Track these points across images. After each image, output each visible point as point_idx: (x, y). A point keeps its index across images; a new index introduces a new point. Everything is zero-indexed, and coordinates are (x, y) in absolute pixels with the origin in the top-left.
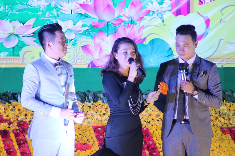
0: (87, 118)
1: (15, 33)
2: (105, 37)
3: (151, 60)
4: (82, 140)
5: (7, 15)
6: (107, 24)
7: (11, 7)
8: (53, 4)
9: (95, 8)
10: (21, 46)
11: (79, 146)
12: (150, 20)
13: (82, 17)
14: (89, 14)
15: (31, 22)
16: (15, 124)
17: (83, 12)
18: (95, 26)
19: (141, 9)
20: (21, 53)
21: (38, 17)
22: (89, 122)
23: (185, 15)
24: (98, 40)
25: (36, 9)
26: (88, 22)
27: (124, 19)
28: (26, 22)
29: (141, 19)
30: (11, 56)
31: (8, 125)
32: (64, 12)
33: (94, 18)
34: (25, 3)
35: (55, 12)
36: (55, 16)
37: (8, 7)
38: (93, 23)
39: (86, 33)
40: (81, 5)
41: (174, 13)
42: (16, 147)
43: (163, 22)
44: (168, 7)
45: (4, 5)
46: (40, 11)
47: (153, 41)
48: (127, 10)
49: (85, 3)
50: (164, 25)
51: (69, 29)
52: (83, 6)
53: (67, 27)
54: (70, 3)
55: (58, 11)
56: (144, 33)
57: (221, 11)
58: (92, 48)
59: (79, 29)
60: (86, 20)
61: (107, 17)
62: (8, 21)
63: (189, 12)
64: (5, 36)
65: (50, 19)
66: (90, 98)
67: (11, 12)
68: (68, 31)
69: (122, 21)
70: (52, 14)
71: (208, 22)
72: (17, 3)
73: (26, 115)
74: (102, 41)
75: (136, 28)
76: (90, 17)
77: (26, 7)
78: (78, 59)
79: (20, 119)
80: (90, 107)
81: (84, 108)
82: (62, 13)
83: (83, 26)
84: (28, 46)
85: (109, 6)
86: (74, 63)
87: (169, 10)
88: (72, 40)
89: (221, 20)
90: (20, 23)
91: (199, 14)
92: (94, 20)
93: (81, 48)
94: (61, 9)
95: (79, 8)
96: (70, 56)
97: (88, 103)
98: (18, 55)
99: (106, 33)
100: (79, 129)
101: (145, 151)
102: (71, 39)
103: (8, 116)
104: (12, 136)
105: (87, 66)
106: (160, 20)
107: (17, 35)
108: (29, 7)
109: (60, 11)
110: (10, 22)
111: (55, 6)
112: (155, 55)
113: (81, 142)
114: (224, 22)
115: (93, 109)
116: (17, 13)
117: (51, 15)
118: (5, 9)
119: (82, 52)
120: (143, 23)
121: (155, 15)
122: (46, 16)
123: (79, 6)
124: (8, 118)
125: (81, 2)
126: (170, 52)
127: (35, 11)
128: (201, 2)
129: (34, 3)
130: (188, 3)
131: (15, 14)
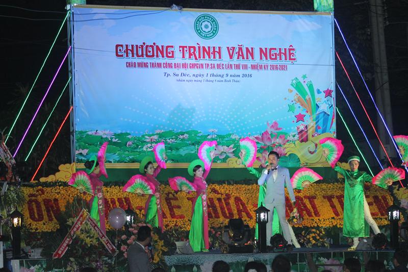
5: (221, 143)
6: (268, 147)
9: (262, 139)
10: (227, 157)
11: (255, 206)
12: (289, 145)
14: (260, 142)
15: (232, 146)
16: (224, 195)
17: (257, 141)
18: (262, 148)
19: (285, 139)
20: (227, 161)
21: (235, 144)
24: (264, 154)
27: (276, 144)
28: (229, 146)
29: (285, 144)
30: (222, 162)
31: (221, 196)
33: (262, 144)
34: (229, 137)
37: (221, 139)
38: (261, 146)
39: (259, 151)
40: (255, 138)
41: (300, 141)
42: (225, 206)
44: (298, 138)
46: (236, 141)
47: (290, 155)
48: (278, 140)
49: (258, 136)
50: (296, 147)
52: (257, 138)
56: (286, 151)
58: (261, 158)
60: (258, 145)
61: (268, 143)
63: (307, 141)
64: (220, 153)
67: (222, 141)
69: (275, 145)
71: (316, 145)
72: (226, 137)
73: (229, 191)
75: (282, 149)
77: (229, 139)
79: (227, 192)
84: (231, 157)
85: (269, 138)
87: (298, 140)
90: (227, 146)
91: (312, 141)
98: (226, 162)
103: (221, 191)
104: (223, 201)
106: (294, 145)
107: (225, 153)
108: (231, 139)
110: (222, 146)
112: (292, 161)
120: (285, 146)
121: (291, 142)
125: (256, 136)
126: (299, 160)
127: (234, 141)
128: (313, 136)
129: (233, 137)
130: (307, 136)
131: (224, 143)
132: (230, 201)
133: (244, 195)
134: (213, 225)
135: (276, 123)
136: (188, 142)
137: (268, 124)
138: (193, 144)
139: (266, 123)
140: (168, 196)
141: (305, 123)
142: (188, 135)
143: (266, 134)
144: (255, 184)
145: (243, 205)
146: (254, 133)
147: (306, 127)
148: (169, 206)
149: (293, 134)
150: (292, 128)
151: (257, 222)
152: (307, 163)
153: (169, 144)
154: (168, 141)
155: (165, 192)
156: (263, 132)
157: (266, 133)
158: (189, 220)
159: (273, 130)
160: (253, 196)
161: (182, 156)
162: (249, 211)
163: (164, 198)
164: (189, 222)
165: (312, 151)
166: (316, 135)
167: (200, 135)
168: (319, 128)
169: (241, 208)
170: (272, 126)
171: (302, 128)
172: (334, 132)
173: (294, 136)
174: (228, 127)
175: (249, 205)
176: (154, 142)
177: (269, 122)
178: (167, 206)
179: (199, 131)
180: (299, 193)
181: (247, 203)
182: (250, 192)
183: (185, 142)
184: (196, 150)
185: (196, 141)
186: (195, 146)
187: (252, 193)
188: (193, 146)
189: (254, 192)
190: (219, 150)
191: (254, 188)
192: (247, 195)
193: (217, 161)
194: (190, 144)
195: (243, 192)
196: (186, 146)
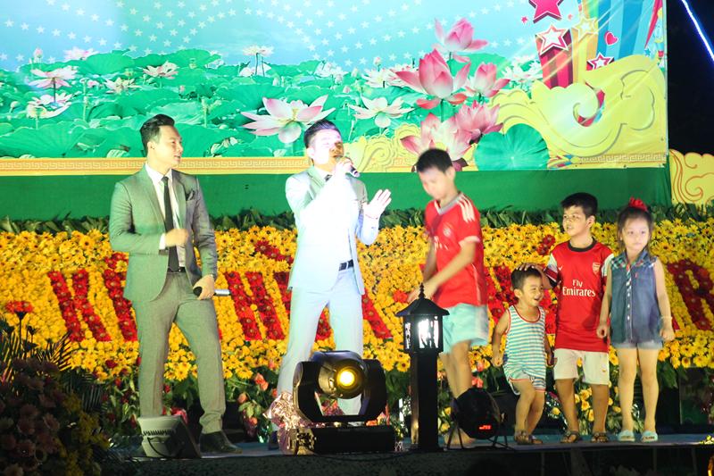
0: (412, 252)
1: (296, 120)
2: (438, 122)
3: (513, 158)
4: (404, 287)
5: (283, 92)
6: (442, 102)
7: (290, 79)
8: (354, 72)
9: (422, 79)
11: (399, 297)
12: (509, 96)
13: (401, 93)
14: (413, 88)
15: (320, 101)
17: (403, 84)
18: (421, 106)
19: (494, 78)
21: (331, 94)
22: (414, 259)
23: (565, 87)
24: (427, 128)
25: (329, 81)
26: (412, 100)
27: (468, 94)
28: (312, 102)
29: (495, 93)
30: (290, 155)
31: (288, 265)
32: (372, 85)
33: (420, 93)
34: (311, 73)
35: (357, 85)
36: (358, 92)
37: (285, 79)
38: (419, 101)
39: (409, 117)
40: (398, 73)
41: (546, 83)
43: (530, 98)
44: (539, 73)
45: (279, 76)
46: (334, 84)
47: (514, 129)
48: (472, 79)
49: (406, 70)
50: (532, 103)
51: (380, 112)
52: (401, 75)
53: (378, 108)
54: (381, 70)
55: (362, 83)
56: (500, 116)
57: (622, 79)
58: (416, 139)
59: (397, 111)
60: (407, 96)
61: (440, 92)
62: (285, 101)
63: (571, 82)
64: (281, 125)
65: (350, 96)
66: (417, 219)
67: (289, 86)
68: (380, 114)
69: (465, 97)
70: (352, 88)
71: (601, 96)
72: (300, 73)
74: (433, 130)
75: (487, 108)
76: (414, 92)
77: (312, 78)
78: (396, 159)
80: (416, 234)
81: (406, 235)
82: (368, 86)
83: (403, 106)
85: (443, 74)
86: (390, 165)
87: (539, 79)
88: (386, 128)
89: (622, 94)
90: (304, 103)
91: (587, 84)
92: (419, 97)
93: (400, 142)
94: (367, 81)
95: (395, 79)
96: (384, 155)
97: (412, 228)
98: (302, 155)
99: (440, 117)
101: (504, 303)
102: (384, 127)
103: (287, 250)
105: (411, 169)
106: (526, 95)
107: (299, 123)
108: (318, 78)
109: (365, 83)
110: (287, 102)
111: (358, 75)
112: (519, 150)
113: (401, 289)
114: (627, 97)
115: (421, 237)
116: (299, 88)
117: (351, 91)
118: (281, 82)
119: (401, 148)
120: (498, 99)
121: (517, 88)
122: (344, 91)
123: (395, 76)
124: (288, 253)
125: (399, 69)
126: (542, 146)
127: (327, 84)
128: (590, 66)
129: (324, 72)
130: (570, 67)
131: (295, 90)
134: (262, 362)
135: (465, 26)
136: (176, 90)
137: (438, 28)
138: (193, 96)
139: (430, 26)
140: (113, 266)
141: (563, 25)
142: (174, 67)
143: (434, 61)
144: (398, 227)
146: (393, 57)
147: (567, 37)
148: (115, 300)
149: (525, 60)
150: (520, 41)
151: (406, 351)
152: (570, 157)
153: (112, 95)
154: (110, 84)
155: (103, 255)
156: (422, 55)
157: (434, 56)
158: (181, 346)
159: (455, 48)
160: (394, 265)
162: (381, 314)
163: (98, 274)
164: (182, 352)
165: (587, 115)
166: (600, 63)
167: (216, 64)
168: (611, 39)
170: (454, 34)
171: (553, 39)
172: (661, 53)
173: (526, 67)
174: (306, 39)
175: (380, 296)
176: (62, 87)
177: (443, 23)
178: (110, 302)
179: (212, 53)
180: (544, 255)
181: (373, 289)
182: (382, 254)
183: (168, 88)
184: (202, 116)
185: (203, 86)
186: (200, 101)
187: (390, 254)
188: (194, 103)
189: (394, 252)
190: (278, 116)
191: (396, 238)
192: (374, 262)
193: (271, 151)
194: (182, 96)
195: (361, 254)
196: (168, 102)
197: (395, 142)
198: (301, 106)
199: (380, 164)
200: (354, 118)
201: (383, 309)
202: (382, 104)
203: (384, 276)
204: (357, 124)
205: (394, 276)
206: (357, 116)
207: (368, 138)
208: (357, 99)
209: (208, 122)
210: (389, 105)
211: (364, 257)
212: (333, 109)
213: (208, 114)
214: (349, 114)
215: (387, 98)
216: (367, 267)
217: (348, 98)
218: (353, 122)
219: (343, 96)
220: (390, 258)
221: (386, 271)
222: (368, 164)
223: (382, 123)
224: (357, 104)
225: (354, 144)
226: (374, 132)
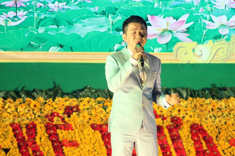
1: (169, 29)
5: (161, 11)
7: (165, 3)
10: (174, 41)
11: (233, 143)
15: (184, 18)
16: (169, 119)
20: (174, 48)
21: (191, 13)
25: (190, 4)
28: (179, 18)
30: (164, 51)
31: (162, 121)
32: (218, 8)
35: (208, 7)
36: (209, 12)
37: (162, 3)
42: (170, 142)
45: (158, 2)
46: (194, 6)
51: (222, 25)
53: (221, 22)
55: (212, 6)
62: (162, 17)
64: (159, 32)
65: (203, 14)
67: (164, 8)
68: (222, 26)
70: (205, 9)
73: (179, 111)
78: (231, 55)
79: (173, 114)
82: (216, 8)
84: (182, 41)
86: (228, 59)
88: (226, 35)
90: (174, 18)
94: (215, 5)
95: (233, 3)
96: (224, 52)
98: (172, 51)
100: (233, 125)
102: (224, 34)
103: (161, 112)
104: (166, 131)
107: (170, 31)
108: (183, 3)
109: (214, 6)
110: (163, 18)
111: (209, 1)
116: (171, 9)
117: (205, 11)
118: (159, 5)
122: (200, 11)
124: (162, 114)
127: (189, 7)
131: (169, 10)
132: (180, 132)
133: (210, 120)
136: (93, 10)
138: (104, 13)
140: (51, 120)
144: (232, 98)
145: (209, 140)
148: (53, 142)
153: (52, 12)
154: (51, 5)
155: (46, 113)
160: (230, 122)
161: (79, 37)
162: (222, 153)
163: (42, 125)
169: (205, 147)
175: (221, 142)
176: (21, 7)
178: (50, 143)
181: (217, 137)
182: (222, 115)
183: (87, 8)
184: (109, 27)
185: (110, 7)
186: (108, 16)
187: (227, 115)
188: (104, 18)
189: (230, 114)
190: (157, 26)
191: (231, 105)
192: (217, 120)
193: (152, 48)
194: (96, 14)
195: (209, 115)
196: (88, 17)
197: (232, 44)
198: (172, 21)
199: (221, 58)
200: (205, 28)
201: (223, 151)
202: (224, 19)
203: (223, 129)
204: (207, 33)
205: (230, 129)
206: (207, 27)
207: (214, 42)
208: (208, 16)
209: (113, 30)
210: (228, 20)
211: (211, 117)
212: (192, 23)
213: (113, 25)
214: (202, 26)
215: (227, 15)
216: (212, 124)
217: (202, 16)
218: (205, 31)
219: (199, 14)
220: (227, 118)
221: (225, 126)
222: (214, 57)
223: (223, 32)
224: (208, 19)
225: (205, 44)
226: (218, 37)
